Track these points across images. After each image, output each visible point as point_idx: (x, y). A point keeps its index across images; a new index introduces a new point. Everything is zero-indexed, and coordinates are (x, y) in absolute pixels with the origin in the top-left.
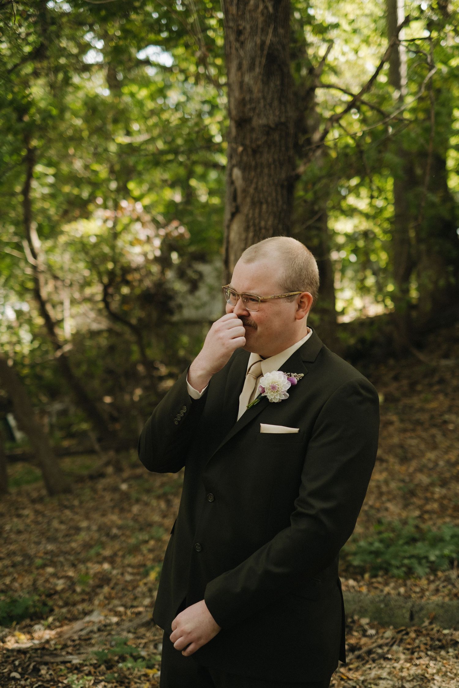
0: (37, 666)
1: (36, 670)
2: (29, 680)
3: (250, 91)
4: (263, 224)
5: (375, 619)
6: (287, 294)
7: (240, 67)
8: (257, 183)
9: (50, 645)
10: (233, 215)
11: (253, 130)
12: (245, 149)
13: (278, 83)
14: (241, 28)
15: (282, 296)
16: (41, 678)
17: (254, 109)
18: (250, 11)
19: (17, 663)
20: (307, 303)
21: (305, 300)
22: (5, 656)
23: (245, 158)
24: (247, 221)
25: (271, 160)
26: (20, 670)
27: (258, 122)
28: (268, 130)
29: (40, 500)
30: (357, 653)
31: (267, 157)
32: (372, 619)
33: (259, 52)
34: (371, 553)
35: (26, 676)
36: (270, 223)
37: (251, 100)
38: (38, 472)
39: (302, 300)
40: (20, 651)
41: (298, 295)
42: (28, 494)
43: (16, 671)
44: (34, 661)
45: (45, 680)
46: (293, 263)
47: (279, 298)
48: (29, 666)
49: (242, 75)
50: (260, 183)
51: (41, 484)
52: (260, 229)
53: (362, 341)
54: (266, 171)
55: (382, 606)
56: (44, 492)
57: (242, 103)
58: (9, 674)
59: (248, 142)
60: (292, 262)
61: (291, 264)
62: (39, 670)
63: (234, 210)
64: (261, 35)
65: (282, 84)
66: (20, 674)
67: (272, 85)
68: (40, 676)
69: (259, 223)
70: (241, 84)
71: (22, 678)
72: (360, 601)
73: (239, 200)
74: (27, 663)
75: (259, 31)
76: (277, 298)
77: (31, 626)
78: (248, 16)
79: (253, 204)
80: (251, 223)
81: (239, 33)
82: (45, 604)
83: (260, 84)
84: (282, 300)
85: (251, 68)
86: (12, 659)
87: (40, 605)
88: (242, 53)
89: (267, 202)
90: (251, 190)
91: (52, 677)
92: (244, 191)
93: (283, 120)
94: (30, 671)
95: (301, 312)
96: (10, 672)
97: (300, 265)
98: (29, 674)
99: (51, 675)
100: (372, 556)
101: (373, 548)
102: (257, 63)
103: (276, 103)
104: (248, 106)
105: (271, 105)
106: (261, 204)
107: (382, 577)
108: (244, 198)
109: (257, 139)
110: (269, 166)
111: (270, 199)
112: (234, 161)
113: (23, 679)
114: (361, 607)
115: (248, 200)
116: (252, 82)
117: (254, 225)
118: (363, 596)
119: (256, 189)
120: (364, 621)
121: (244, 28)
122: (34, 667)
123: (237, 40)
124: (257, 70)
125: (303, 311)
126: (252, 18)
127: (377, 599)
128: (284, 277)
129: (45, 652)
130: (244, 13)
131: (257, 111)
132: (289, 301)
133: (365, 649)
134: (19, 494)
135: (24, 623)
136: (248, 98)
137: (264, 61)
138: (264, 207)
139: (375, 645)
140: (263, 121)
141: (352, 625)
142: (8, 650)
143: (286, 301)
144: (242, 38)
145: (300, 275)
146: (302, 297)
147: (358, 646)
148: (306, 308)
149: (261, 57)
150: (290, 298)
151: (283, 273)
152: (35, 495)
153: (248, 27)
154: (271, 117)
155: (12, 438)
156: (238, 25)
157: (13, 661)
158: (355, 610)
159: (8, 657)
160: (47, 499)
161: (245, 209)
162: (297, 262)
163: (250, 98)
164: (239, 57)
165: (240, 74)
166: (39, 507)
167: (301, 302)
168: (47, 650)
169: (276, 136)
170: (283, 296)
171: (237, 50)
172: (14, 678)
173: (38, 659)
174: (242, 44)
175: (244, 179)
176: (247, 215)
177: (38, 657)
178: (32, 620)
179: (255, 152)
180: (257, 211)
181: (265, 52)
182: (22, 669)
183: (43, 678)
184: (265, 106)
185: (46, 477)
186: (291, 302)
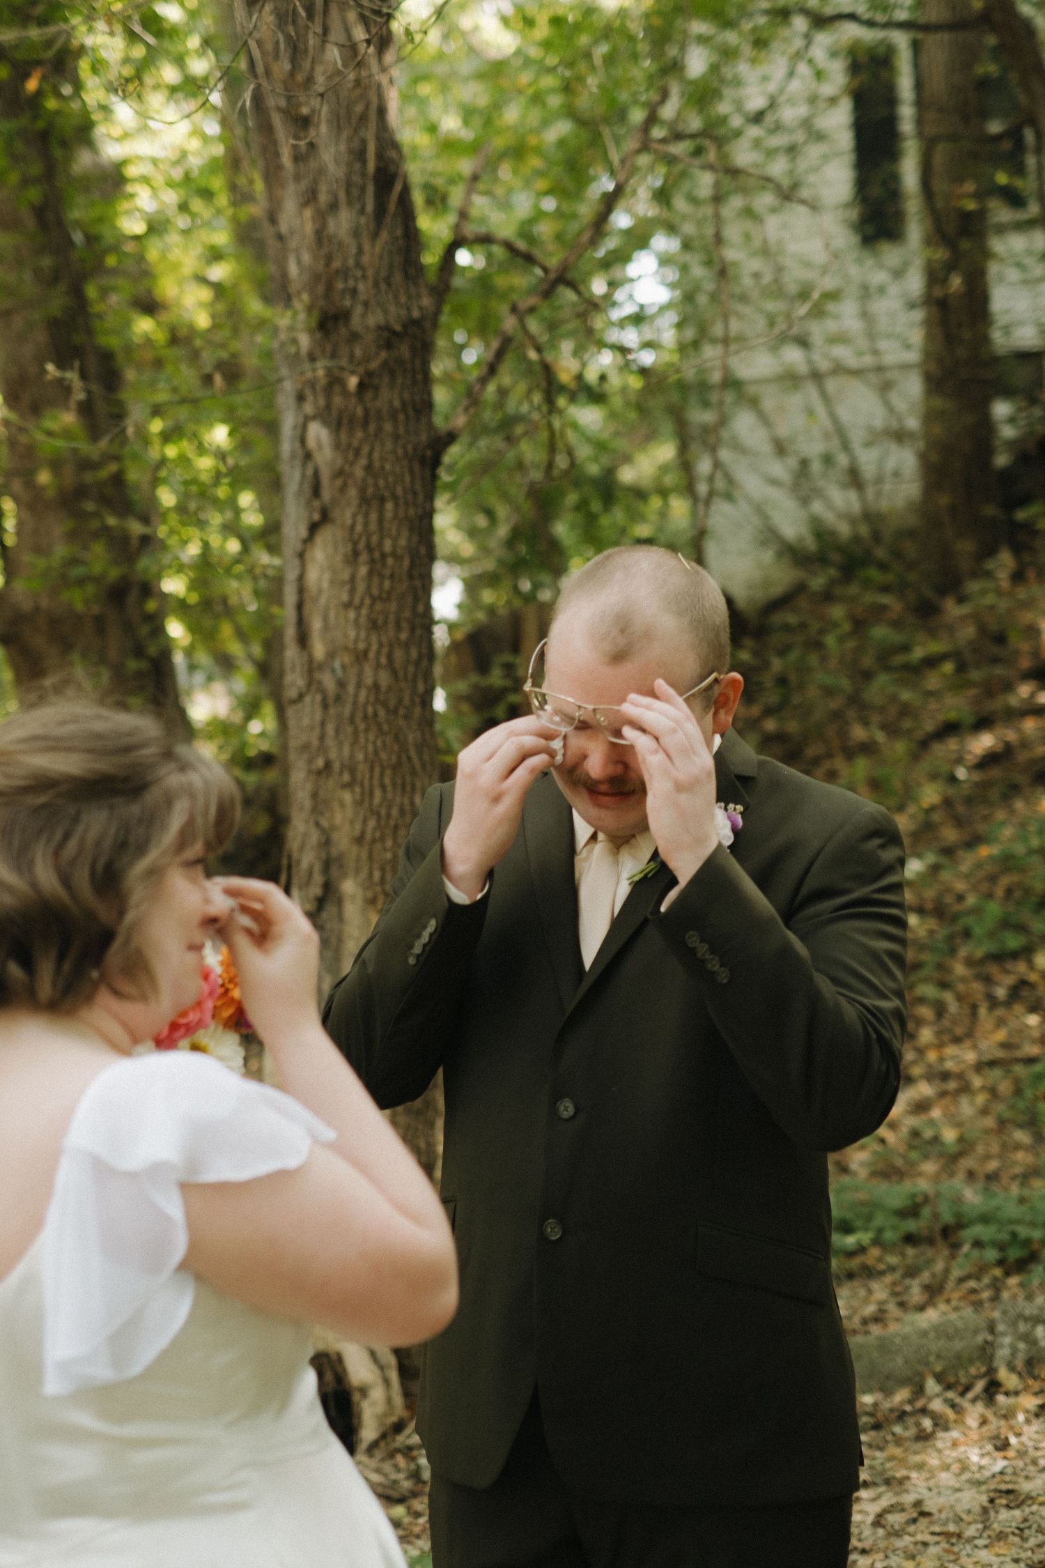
3: (340, 251)
4: (388, 545)
8: (370, 455)
10: (314, 528)
11: (354, 337)
12: (337, 382)
17: (353, 292)
21: (729, 690)
23: (336, 400)
24: (353, 540)
25: (397, 403)
27: (366, 320)
28: (388, 337)
31: (387, 397)
36: (403, 542)
37: (344, 272)
39: (724, 691)
50: (376, 455)
52: (384, 556)
54: (388, 427)
57: (325, 278)
63: (315, 516)
69: (381, 544)
70: (322, 237)
73: (326, 494)
79: (364, 500)
80: (362, 545)
81: (303, 122)
89: (395, 497)
90: (359, 472)
92: (340, 474)
93: (417, 314)
95: (723, 717)
103: (398, 277)
104: (340, 286)
105: (388, 280)
106: (382, 500)
108: (341, 489)
109: (366, 357)
110: (393, 416)
111: (399, 491)
112: (310, 408)
115: (353, 492)
116: (345, 235)
117: (369, 548)
119: (369, 468)
121: (314, 111)
131: (360, 296)
138: (389, 506)
140: (375, 319)
154: (392, 309)
161: (346, 514)
169: (404, 351)
175: (338, 446)
176: (349, 528)
180: (374, 516)
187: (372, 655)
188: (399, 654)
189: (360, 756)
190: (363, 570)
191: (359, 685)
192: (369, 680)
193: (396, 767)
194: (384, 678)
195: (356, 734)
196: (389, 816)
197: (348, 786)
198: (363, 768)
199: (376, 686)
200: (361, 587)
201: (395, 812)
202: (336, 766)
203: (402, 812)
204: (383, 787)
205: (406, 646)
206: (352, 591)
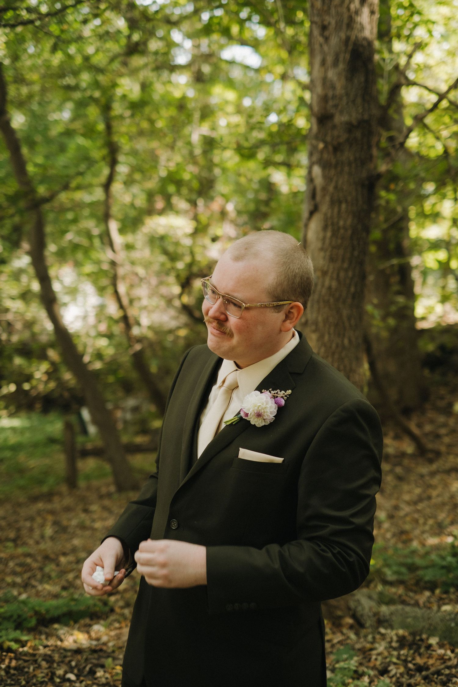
0: (94, 668)
1: (92, 672)
2: (84, 683)
3: (333, 87)
4: (341, 223)
5: (445, 638)
6: (275, 303)
7: (323, 63)
8: (337, 182)
9: (108, 647)
10: (312, 213)
11: (334, 127)
12: (326, 147)
13: (363, 79)
14: (326, 23)
15: (269, 305)
16: (96, 681)
17: (336, 106)
18: (336, 6)
19: (73, 664)
20: (296, 315)
21: (294, 311)
22: (62, 655)
23: (325, 156)
24: (326, 220)
25: (352, 158)
26: (76, 671)
27: (340, 119)
28: (350, 127)
29: (109, 495)
30: (424, 673)
31: (348, 155)
32: (442, 638)
33: (343, 48)
34: (443, 567)
35: (82, 678)
36: (349, 222)
37: (334, 97)
38: (108, 467)
39: (292, 311)
40: (78, 651)
41: (288, 305)
42: (98, 489)
43: (72, 672)
44: (91, 663)
45: (101, 683)
46: (288, 268)
47: (266, 307)
48: (85, 667)
49: (326, 71)
50: (340, 182)
51: (110, 479)
52: (339, 228)
53: (442, 348)
54: (346, 169)
55: (453, 625)
56: (112, 489)
57: (324, 99)
58: (64, 675)
59: (329, 139)
60: (286, 268)
61: (285, 270)
62: (95, 673)
63: (312, 208)
64: (347, 31)
65: (367, 81)
66: (77, 676)
67: (356, 81)
68: (96, 679)
69: (338, 223)
70: (325, 80)
71: (78, 679)
72: (429, 619)
73: (318, 198)
74: (84, 665)
75: (344, 27)
76: (263, 307)
77: (90, 626)
78: (333, 11)
79: (332, 203)
80: (329, 223)
81: (324, 28)
82: (105, 603)
83: (343, 81)
84: (268, 310)
85: (336, 63)
86: (68, 659)
87: (100, 604)
88: (326, 48)
89: (346, 202)
90: (331, 188)
91: (108, 680)
92: (324, 189)
93: (366, 117)
94: (85, 673)
95: (288, 324)
96: (66, 673)
97: (294, 272)
98: (85, 676)
99: (107, 678)
100: (444, 571)
101: (444, 563)
102: (341, 59)
103: (359, 101)
104: (331, 103)
105: (354, 101)
106: (340, 202)
107: (454, 593)
108: (324, 196)
109: (339, 137)
110: (350, 164)
111: (349, 198)
112: (315, 158)
113: (78, 681)
114: (431, 625)
115: (328, 198)
116: (335, 78)
117: (333, 224)
118: (433, 614)
119: (336, 187)
120: (433, 641)
121: (329, 23)
122: (90, 669)
123: (322, 35)
124: (341, 66)
125: (291, 323)
126: (337, 13)
127: (448, 617)
128: (275, 284)
129: (101, 654)
130: (329, 8)
131: (340, 108)
132: (277, 311)
133: (433, 669)
134: (89, 488)
135: (82, 622)
136: (330, 94)
137: (348, 56)
138: (344, 206)
139: (443, 666)
140: (345, 118)
141: (420, 643)
142: (65, 650)
143: (273, 310)
144: (327, 33)
145: (293, 283)
146: (292, 308)
147: (426, 666)
148: (294, 319)
149: (345, 52)
150: (278, 308)
151: (275, 279)
152: (104, 490)
153: (333, 22)
154: (354, 115)
155: (85, 431)
156: (323, 21)
157: (70, 662)
158: (424, 627)
159: (65, 657)
160: (116, 496)
161: (324, 208)
162: (291, 267)
163: (333, 95)
164: (322, 52)
165: (323, 70)
166: (107, 502)
167: (289, 312)
168: (105, 652)
169: (358, 134)
170: (271, 306)
171: (321, 45)
172: (69, 680)
173: (95, 661)
174: (327, 39)
175: (324, 176)
176: (325, 214)
177: (94, 658)
178: (92, 619)
179: (337, 149)
180: (336, 210)
181: (350, 48)
182: (79, 670)
183: (99, 681)
184: (347, 103)
185: (116, 474)
186: (279, 312)
187: (330, 274)
188: (342, 274)
189: (320, 319)
190: (329, 234)
191: (323, 286)
192: (327, 283)
193: (336, 325)
194: (334, 284)
195: (319, 309)
196: (331, 347)
197: (314, 331)
198: (321, 325)
199: (330, 288)
200: (327, 241)
201: (334, 346)
202: (310, 322)
203: (337, 346)
204: (329, 334)
205: (346, 270)
206: (324, 243)
